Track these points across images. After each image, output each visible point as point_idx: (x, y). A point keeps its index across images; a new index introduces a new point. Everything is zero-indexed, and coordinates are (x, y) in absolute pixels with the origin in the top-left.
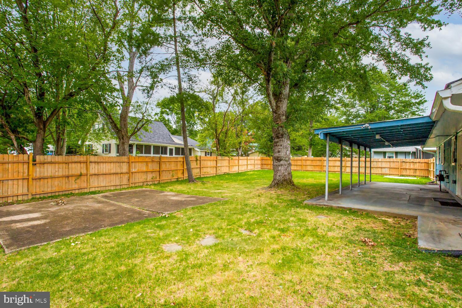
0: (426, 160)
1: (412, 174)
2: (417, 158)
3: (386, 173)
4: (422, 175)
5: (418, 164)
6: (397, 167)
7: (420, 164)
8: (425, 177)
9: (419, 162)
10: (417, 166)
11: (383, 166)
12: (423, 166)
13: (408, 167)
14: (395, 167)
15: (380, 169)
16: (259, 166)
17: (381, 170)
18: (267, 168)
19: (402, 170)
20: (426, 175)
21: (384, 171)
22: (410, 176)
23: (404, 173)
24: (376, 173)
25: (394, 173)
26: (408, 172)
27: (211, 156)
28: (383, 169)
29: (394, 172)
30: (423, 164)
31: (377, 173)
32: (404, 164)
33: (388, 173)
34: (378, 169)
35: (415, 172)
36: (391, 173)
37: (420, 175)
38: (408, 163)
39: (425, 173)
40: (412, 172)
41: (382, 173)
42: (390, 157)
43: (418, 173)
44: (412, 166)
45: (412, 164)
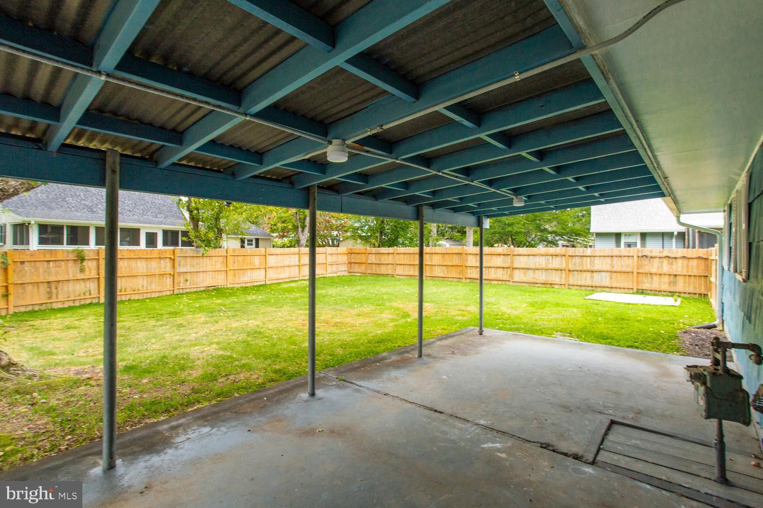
0: (701, 252)
1: (665, 287)
2: (694, 247)
3: (603, 284)
4: (691, 290)
5: (680, 262)
6: (629, 270)
7: (685, 262)
8: (700, 294)
9: (684, 257)
10: (679, 267)
11: (596, 268)
12: (695, 268)
13: (654, 270)
14: (623, 269)
15: (589, 274)
16: (344, 268)
17: (592, 277)
18: (360, 270)
19: (641, 277)
20: (703, 291)
21: (598, 279)
23: (646, 286)
24: (580, 283)
25: (622, 285)
26: (656, 284)
27: (257, 246)
28: (595, 275)
29: (621, 281)
30: (695, 262)
31: (583, 283)
32: (645, 262)
33: (608, 284)
34: (584, 274)
35: (675, 283)
36: (615, 285)
37: (687, 290)
38: (657, 260)
39: (700, 284)
40: (664, 284)
41: (594, 284)
42: (629, 245)
43: (680, 285)
44: (666, 267)
45: (665, 262)
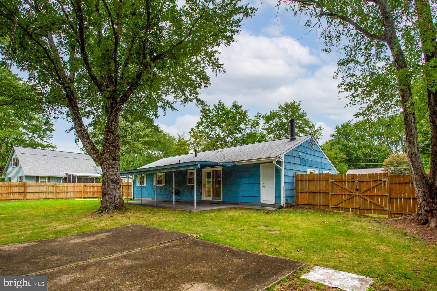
1: (91, 196)
3: (71, 197)
6: (80, 191)
10: (95, 189)
13: (88, 191)
15: (65, 193)
17: (67, 194)
19: (84, 193)
21: (69, 195)
22: (90, 198)
23: (86, 196)
24: (61, 197)
25: (77, 197)
26: (89, 195)
29: (77, 195)
31: (63, 197)
32: (86, 188)
33: (73, 196)
34: (63, 193)
35: (94, 194)
40: (91, 195)
41: (67, 197)
43: (96, 195)
44: (91, 190)
